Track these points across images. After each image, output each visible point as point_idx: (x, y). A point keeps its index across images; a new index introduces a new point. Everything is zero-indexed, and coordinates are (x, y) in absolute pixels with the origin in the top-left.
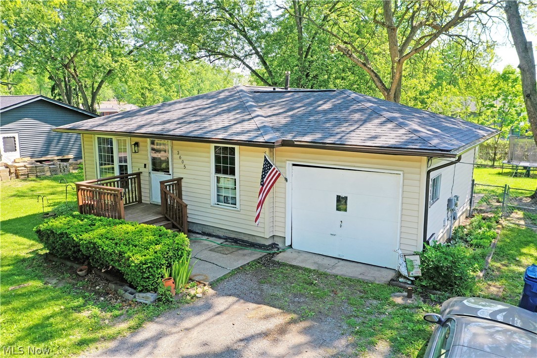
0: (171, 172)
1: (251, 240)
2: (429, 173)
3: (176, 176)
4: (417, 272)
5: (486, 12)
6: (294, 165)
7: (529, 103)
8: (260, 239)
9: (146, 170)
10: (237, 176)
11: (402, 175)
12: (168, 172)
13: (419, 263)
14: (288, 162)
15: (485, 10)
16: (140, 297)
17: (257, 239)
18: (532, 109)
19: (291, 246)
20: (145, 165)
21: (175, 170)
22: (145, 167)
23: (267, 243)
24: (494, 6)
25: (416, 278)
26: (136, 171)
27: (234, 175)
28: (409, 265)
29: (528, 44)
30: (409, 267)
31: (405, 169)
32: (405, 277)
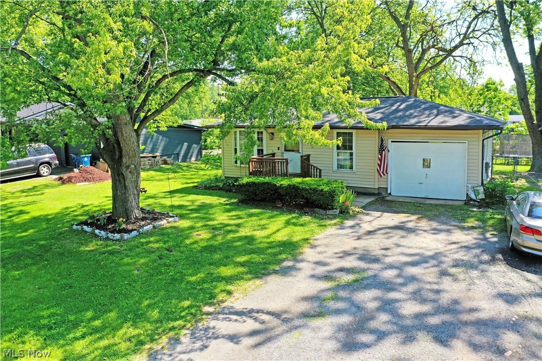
0: (300, 151)
1: (363, 191)
2: (483, 140)
3: (305, 153)
4: (481, 196)
5: (477, 38)
6: (392, 142)
7: (523, 104)
8: (371, 189)
9: (280, 151)
10: (354, 151)
11: (467, 143)
12: (299, 151)
13: (482, 190)
14: (389, 140)
15: (477, 37)
16: (330, 212)
17: (369, 190)
18: (525, 109)
19: (390, 194)
20: (279, 148)
21: (304, 150)
22: (279, 149)
23: (376, 192)
24: (484, 33)
25: (481, 199)
26: (271, 152)
27: (352, 150)
28: (476, 192)
29: (520, 65)
30: (476, 194)
31: (469, 139)
32: (474, 201)
